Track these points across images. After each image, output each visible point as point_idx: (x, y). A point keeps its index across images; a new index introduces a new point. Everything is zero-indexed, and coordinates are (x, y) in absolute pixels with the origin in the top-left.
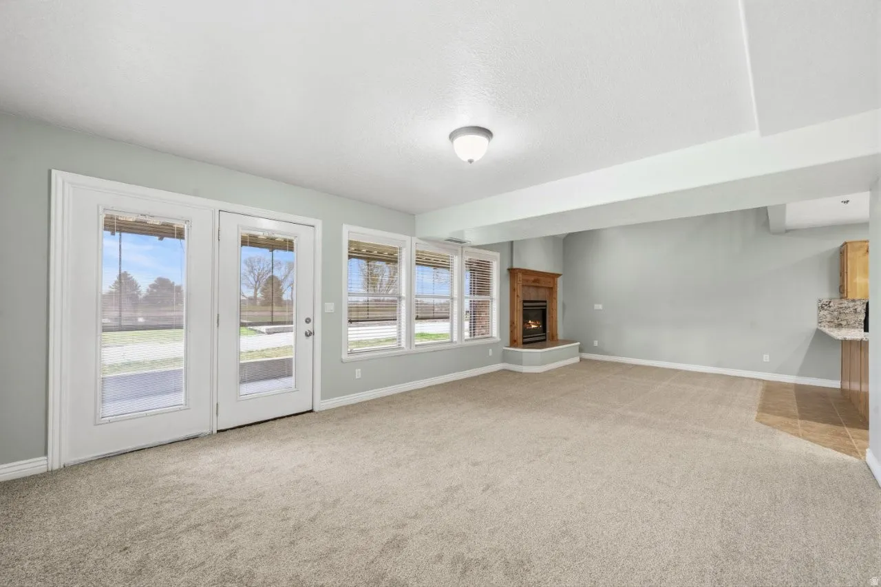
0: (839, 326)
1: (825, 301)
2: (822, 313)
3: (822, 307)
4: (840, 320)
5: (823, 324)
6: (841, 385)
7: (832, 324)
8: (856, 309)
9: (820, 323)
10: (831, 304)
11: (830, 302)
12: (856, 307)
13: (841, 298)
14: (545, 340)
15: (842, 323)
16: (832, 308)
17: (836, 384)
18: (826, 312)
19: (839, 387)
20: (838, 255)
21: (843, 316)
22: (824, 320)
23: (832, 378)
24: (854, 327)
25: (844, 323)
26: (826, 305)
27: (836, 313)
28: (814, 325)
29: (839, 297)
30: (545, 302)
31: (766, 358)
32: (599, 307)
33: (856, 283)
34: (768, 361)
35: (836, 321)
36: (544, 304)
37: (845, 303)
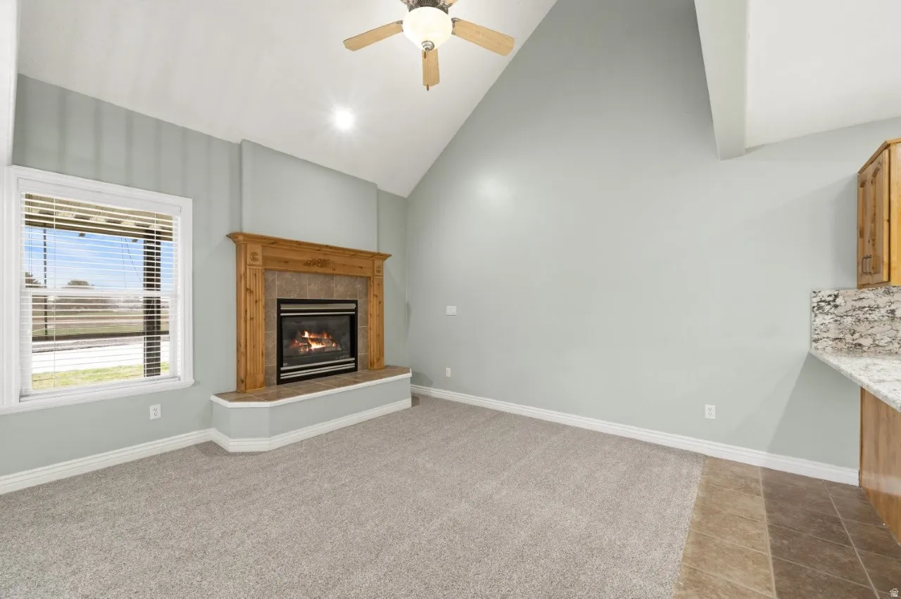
0: (856, 348)
1: (824, 294)
2: (820, 319)
3: (820, 308)
4: (857, 335)
5: (820, 345)
6: (860, 480)
7: (840, 345)
8: (893, 312)
9: (816, 341)
10: (839, 301)
11: (836, 296)
12: (893, 307)
13: (862, 287)
14: (355, 369)
15: (862, 341)
16: (840, 311)
17: (849, 476)
18: (828, 319)
20: (855, 186)
21: (861, 328)
22: (825, 335)
23: (841, 463)
25: (866, 342)
26: (829, 303)
27: (848, 321)
28: (802, 345)
29: (855, 286)
30: (356, 302)
31: (710, 411)
32: (451, 310)
34: (713, 417)
35: (849, 338)
36: (353, 306)
37: (871, 298)
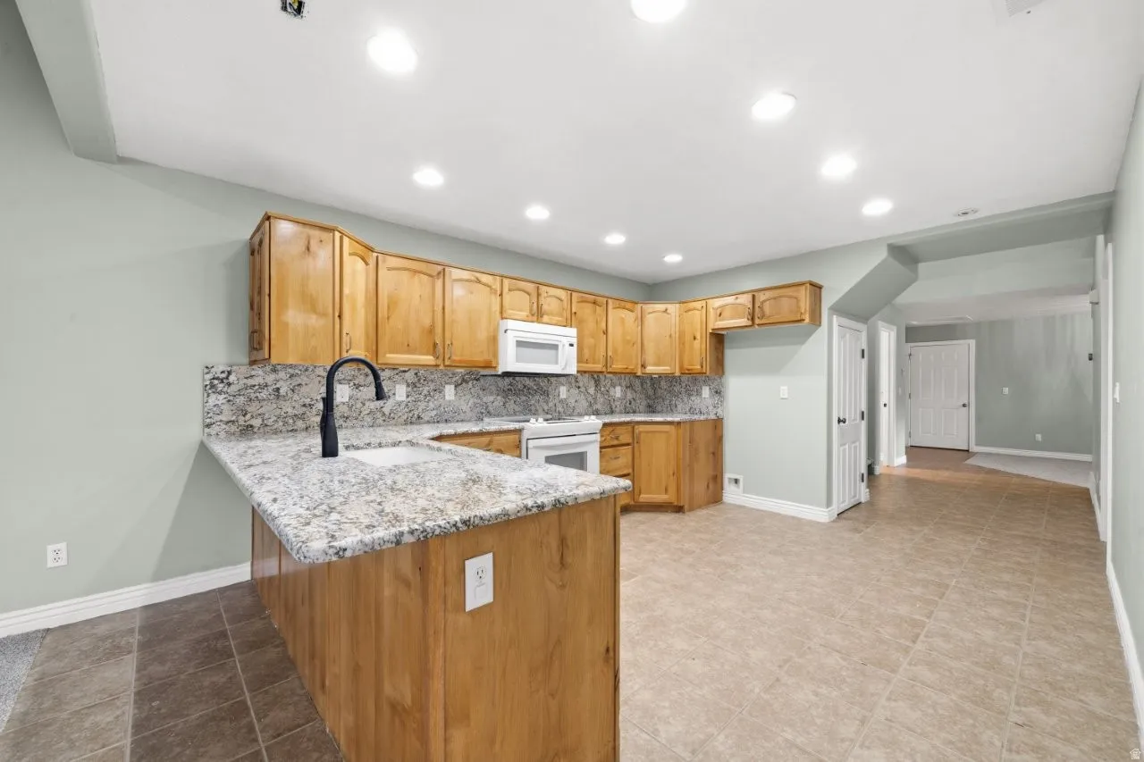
1: (218, 370)
2: (213, 399)
3: (213, 386)
4: (248, 416)
5: (213, 430)
6: (251, 574)
7: (233, 428)
8: (278, 389)
9: (208, 426)
10: (232, 378)
11: (229, 373)
12: (277, 385)
13: (253, 363)
15: (253, 422)
16: (233, 389)
17: (241, 573)
18: (221, 398)
19: (248, 577)
20: (247, 252)
21: (252, 408)
22: (218, 418)
23: (233, 561)
24: (276, 432)
25: (257, 422)
26: (221, 381)
27: (240, 400)
28: (194, 432)
29: (246, 360)
33: (286, 325)
34: (62, 562)
35: (241, 419)
37: (260, 375)
